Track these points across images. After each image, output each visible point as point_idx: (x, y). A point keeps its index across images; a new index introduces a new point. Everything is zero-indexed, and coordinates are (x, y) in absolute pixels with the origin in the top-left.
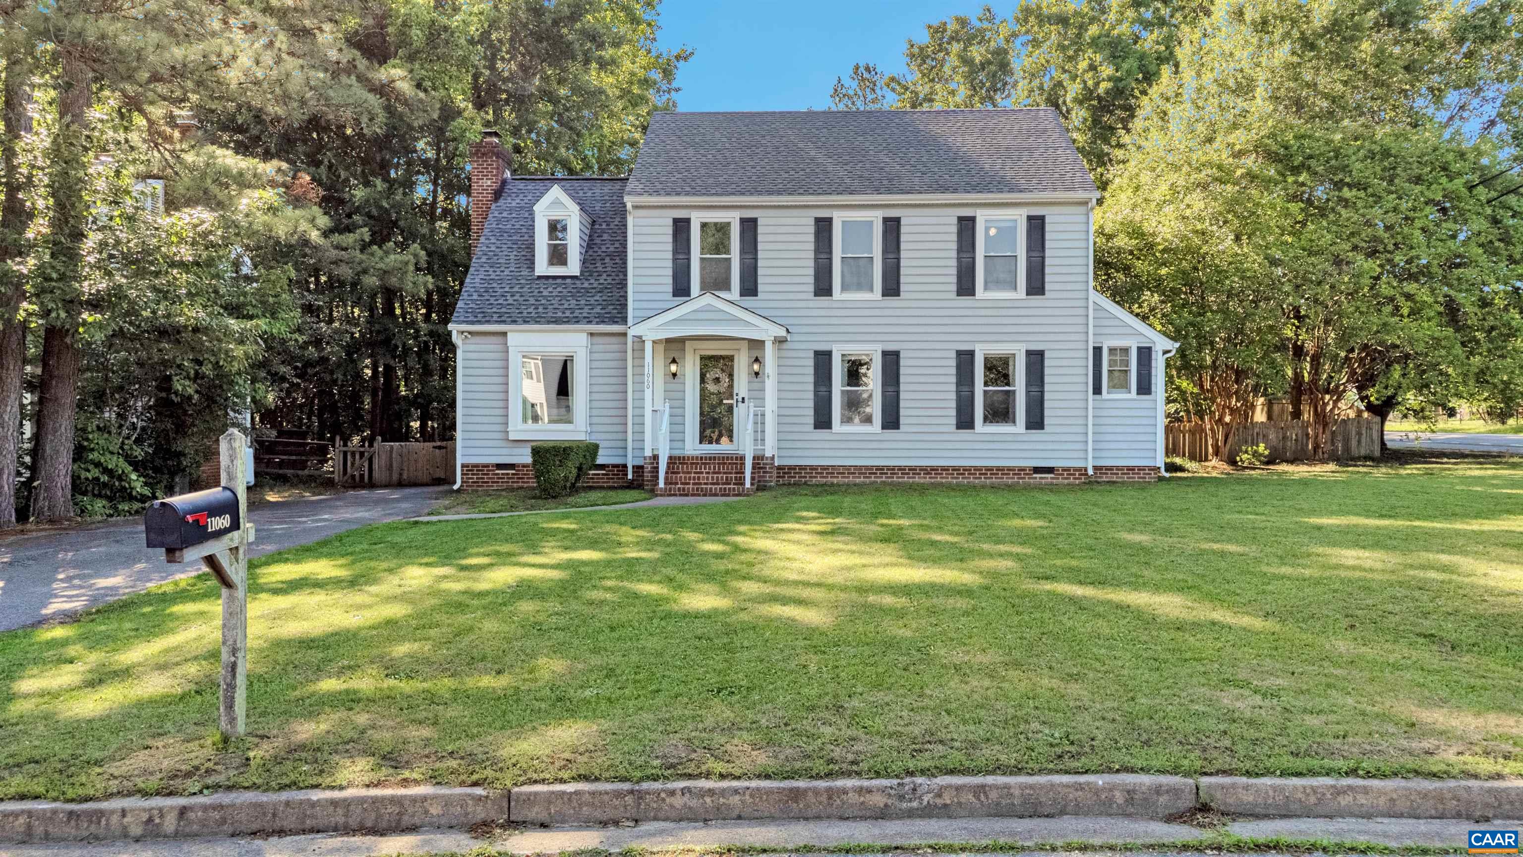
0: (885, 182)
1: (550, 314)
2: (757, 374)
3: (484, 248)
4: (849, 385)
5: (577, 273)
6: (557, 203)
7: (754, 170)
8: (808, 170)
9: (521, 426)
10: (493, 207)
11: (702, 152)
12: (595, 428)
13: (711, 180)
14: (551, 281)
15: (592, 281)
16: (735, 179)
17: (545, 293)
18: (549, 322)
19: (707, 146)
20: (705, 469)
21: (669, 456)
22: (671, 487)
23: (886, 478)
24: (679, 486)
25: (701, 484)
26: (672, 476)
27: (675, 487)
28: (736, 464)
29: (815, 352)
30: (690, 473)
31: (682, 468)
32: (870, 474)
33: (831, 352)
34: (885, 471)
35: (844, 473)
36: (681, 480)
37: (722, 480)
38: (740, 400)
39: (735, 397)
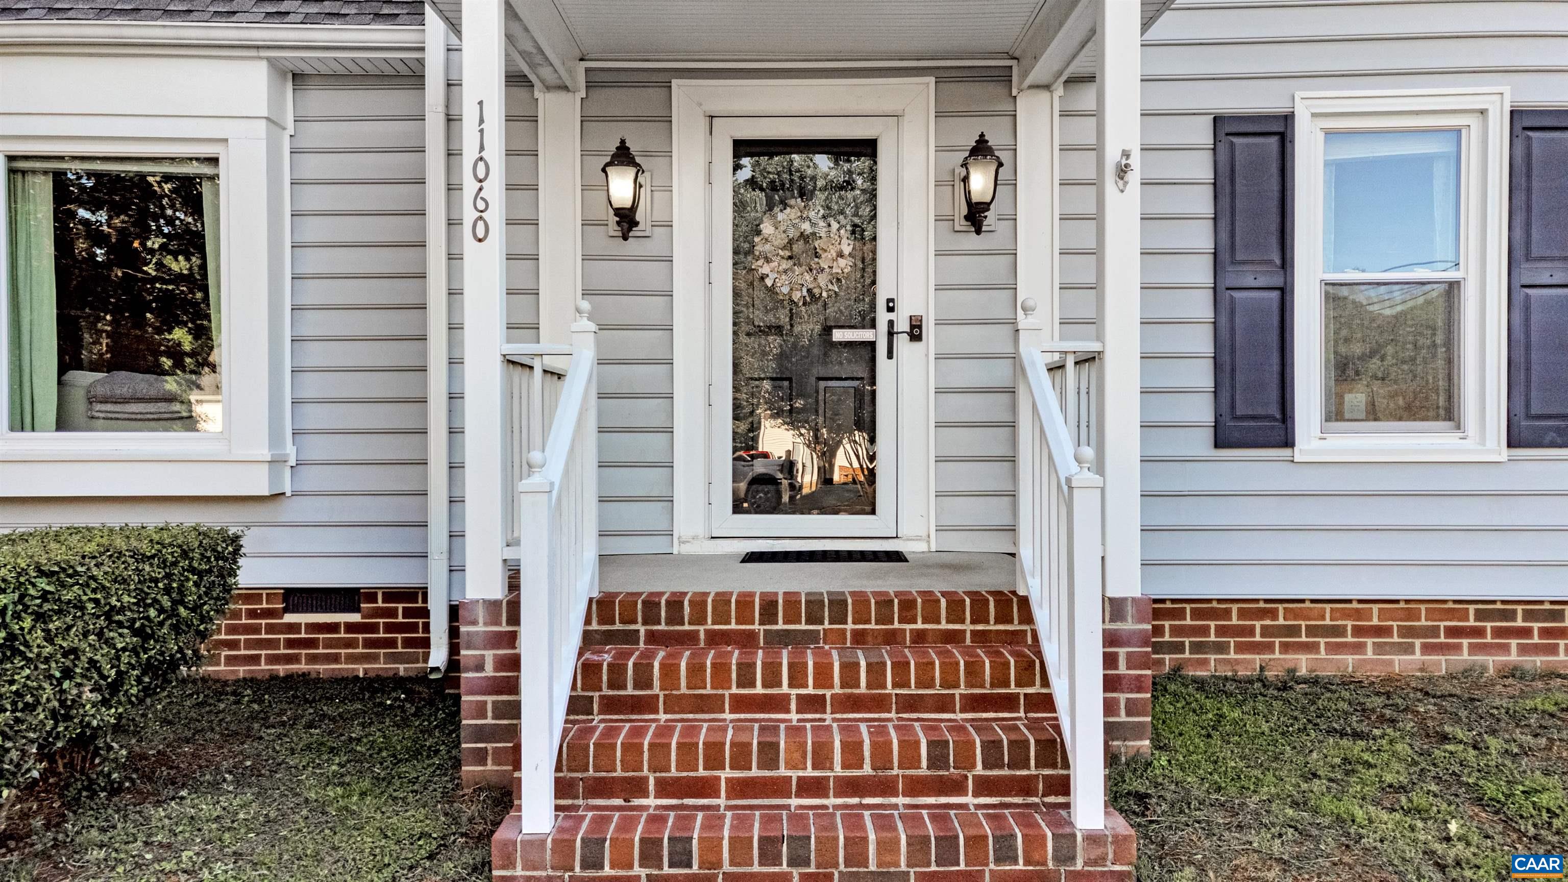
2: (981, 212)
20: (797, 679)
21: (595, 594)
22: (601, 822)
23: (1524, 650)
24: (651, 801)
25: (779, 787)
26: (611, 732)
27: (627, 825)
28: (954, 637)
29: (1218, 120)
30: (710, 704)
31: (669, 671)
32: (1452, 632)
33: (1288, 119)
34: (1519, 623)
35: (1338, 631)
36: (659, 764)
37: (910, 758)
38: (903, 325)
39: (883, 317)
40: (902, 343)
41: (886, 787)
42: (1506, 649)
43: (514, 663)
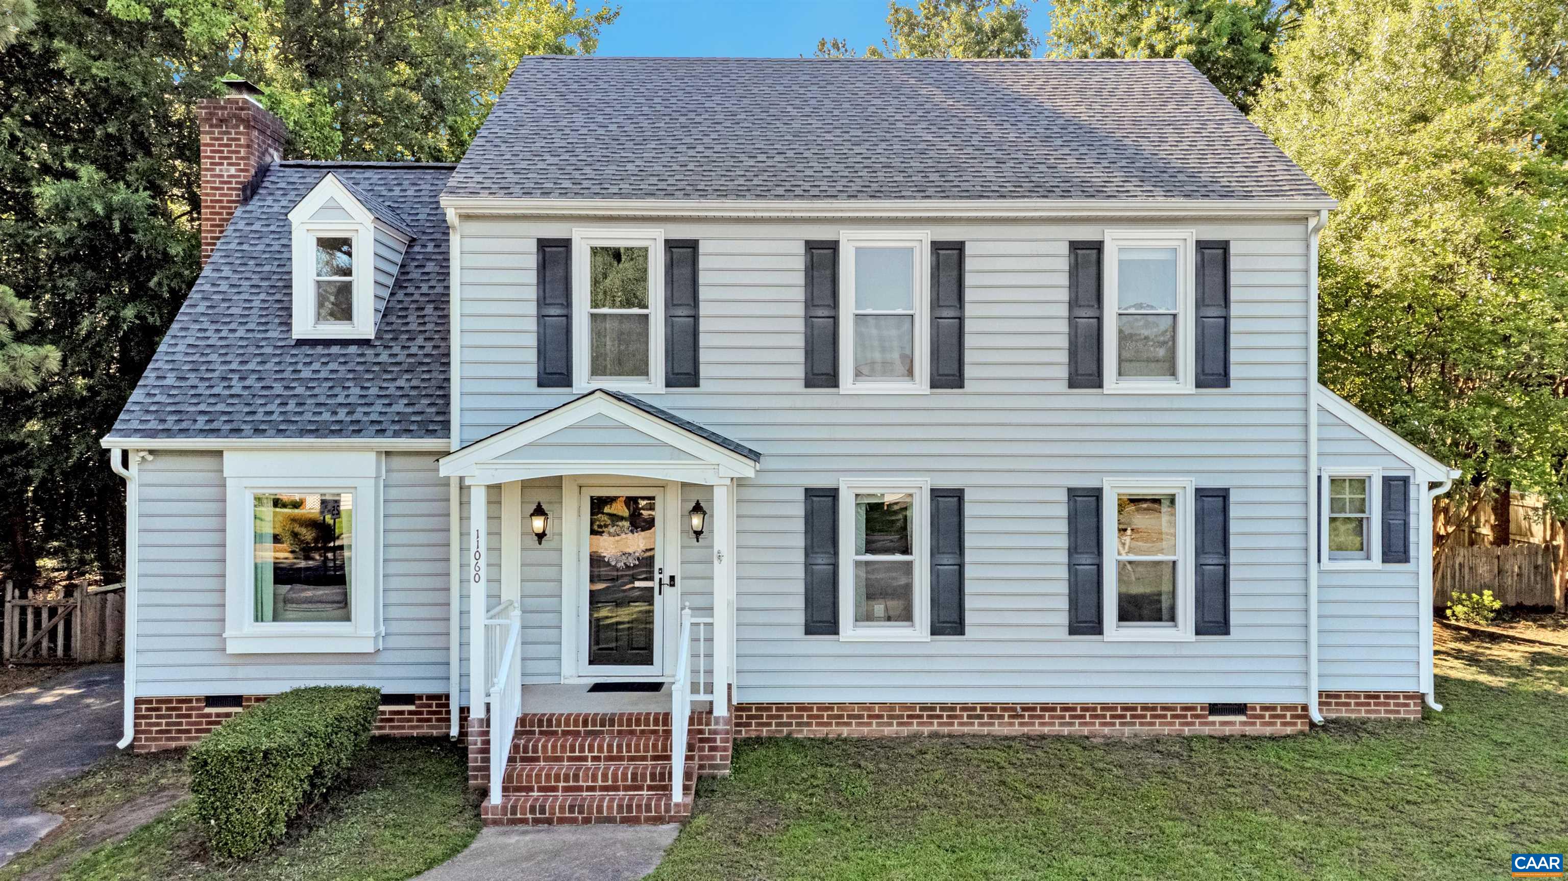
0: (934, 177)
1: (308, 416)
2: (698, 534)
3: (207, 287)
4: (868, 551)
5: (369, 332)
6: (332, 206)
7: (691, 152)
8: (790, 154)
9: (250, 626)
10: (238, 213)
11: (600, 119)
12: (395, 627)
13: (611, 169)
14: (320, 350)
15: (396, 350)
16: (657, 168)
17: (306, 373)
18: (303, 433)
19: (608, 110)
20: (591, 750)
21: (520, 715)
22: (517, 801)
23: (940, 724)
24: (536, 794)
25: (580, 789)
26: (523, 770)
27: (526, 801)
28: (655, 732)
29: (807, 490)
30: (559, 759)
31: (545, 747)
32: (909, 717)
33: (836, 490)
34: (938, 712)
35: (860, 717)
36: (538, 781)
37: (625, 778)
38: (666, 580)
39: (657, 576)
40: (666, 589)
41: (615, 788)
42: (932, 724)
43: (488, 742)
